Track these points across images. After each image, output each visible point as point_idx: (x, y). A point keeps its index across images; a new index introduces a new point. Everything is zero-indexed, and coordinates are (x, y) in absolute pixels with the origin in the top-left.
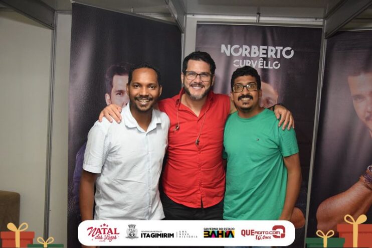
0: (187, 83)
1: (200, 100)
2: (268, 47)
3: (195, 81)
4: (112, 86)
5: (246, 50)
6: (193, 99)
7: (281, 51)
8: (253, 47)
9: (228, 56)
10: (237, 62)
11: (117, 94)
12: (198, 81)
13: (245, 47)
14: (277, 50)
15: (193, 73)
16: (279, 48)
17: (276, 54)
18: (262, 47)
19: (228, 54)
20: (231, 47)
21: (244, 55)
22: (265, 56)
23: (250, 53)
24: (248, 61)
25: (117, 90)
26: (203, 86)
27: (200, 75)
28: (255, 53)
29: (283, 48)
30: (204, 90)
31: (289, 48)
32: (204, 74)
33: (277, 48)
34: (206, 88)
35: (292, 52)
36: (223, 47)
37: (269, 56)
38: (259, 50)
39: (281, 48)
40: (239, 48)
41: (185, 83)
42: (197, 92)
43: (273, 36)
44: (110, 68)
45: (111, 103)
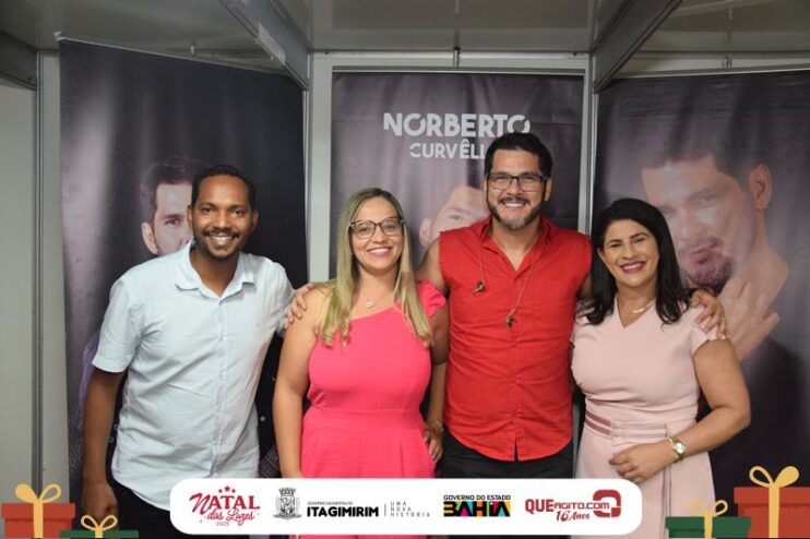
0: (492, 196)
2: (478, 117)
3: (508, 191)
4: (155, 206)
5: (434, 122)
6: (508, 227)
7: (505, 123)
8: (448, 116)
9: (399, 137)
10: (416, 148)
11: (167, 223)
12: (513, 190)
13: (431, 116)
14: (496, 122)
15: (503, 176)
16: (501, 118)
17: (494, 129)
18: (465, 117)
20: (404, 118)
21: (429, 134)
22: (473, 134)
23: (442, 129)
24: (438, 145)
25: (167, 214)
26: (526, 201)
27: (517, 178)
28: (452, 128)
29: (509, 118)
30: (528, 208)
32: (526, 175)
34: (534, 204)
35: (528, 124)
36: (387, 117)
37: (481, 135)
38: (460, 122)
39: (505, 117)
40: (421, 118)
41: (490, 198)
42: (513, 213)
43: (486, 92)
44: (149, 170)
45: (155, 242)
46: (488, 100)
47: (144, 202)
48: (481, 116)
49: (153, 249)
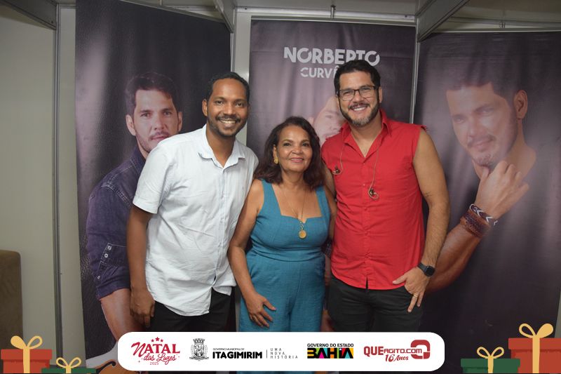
2: (346, 51)
5: (317, 54)
8: (326, 50)
9: (294, 63)
10: (305, 70)
11: (142, 115)
12: (358, 99)
13: (315, 50)
16: (361, 53)
18: (338, 51)
19: (294, 60)
20: (297, 51)
21: (314, 62)
22: (342, 63)
23: (322, 58)
24: (319, 69)
28: (329, 59)
29: (366, 53)
33: (358, 52)
35: (378, 57)
36: (287, 50)
38: (334, 54)
39: (364, 52)
40: (308, 52)
43: (352, 36)
44: (131, 81)
45: (134, 128)
46: (353, 40)
47: (128, 101)
48: (348, 51)
49: (133, 133)
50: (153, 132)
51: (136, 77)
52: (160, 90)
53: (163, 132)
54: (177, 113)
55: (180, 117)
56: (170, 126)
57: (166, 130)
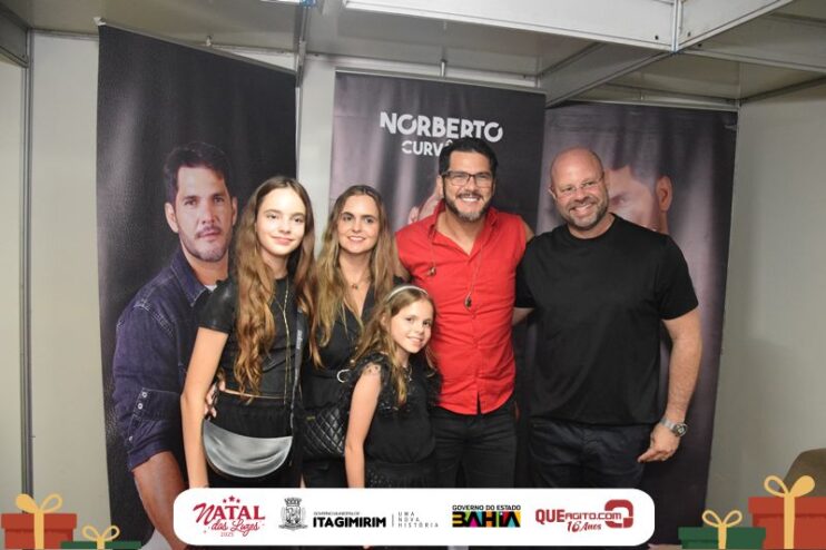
0: (451, 191)
1: (476, 221)
2: (461, 122)
3: (466, 188)
5: (424, 123)
6: (464, 220)
7: (483, 128)
8: (436, 119)
9: (393, 135)
10: (407, 145)
11: (186, 204)
12: (472, 188)
13: (422, 118)
14: (475, 127)
15: (462, 174)
16: (479, 124)
17: (474, 132)
18: (450, 120)
20: (398, 118)
21: (420, 133)
22: (456, 136)
23: (430, 130)
24: (427, 143)
25: (186, 195)
26: (480, 197)
27: (474, 176)
28: (439, 130)
29: (486, 124)
30: (482, 203)
31: (495, 125)
32: (481, 174)
33: (476, 123)
34: (486, 199)
35: (500, 131)
36: (384, 117)
38: (446, 125)
39: (483, 123)
40: (412, 119)
41: (448, 193)
42: (469, 207)
43: (469, 102)
44: (173, 153)
45: (177, 221)
47: (167, 183)
48: (463, 121)
49: (174, 228)
50: (200, 228)
51: (179, 148)
52: (209, 167)
53: (213, 227)
54: (231, 198)
55: (235, 205)
56: (222, 217)
57: (217, 224)
